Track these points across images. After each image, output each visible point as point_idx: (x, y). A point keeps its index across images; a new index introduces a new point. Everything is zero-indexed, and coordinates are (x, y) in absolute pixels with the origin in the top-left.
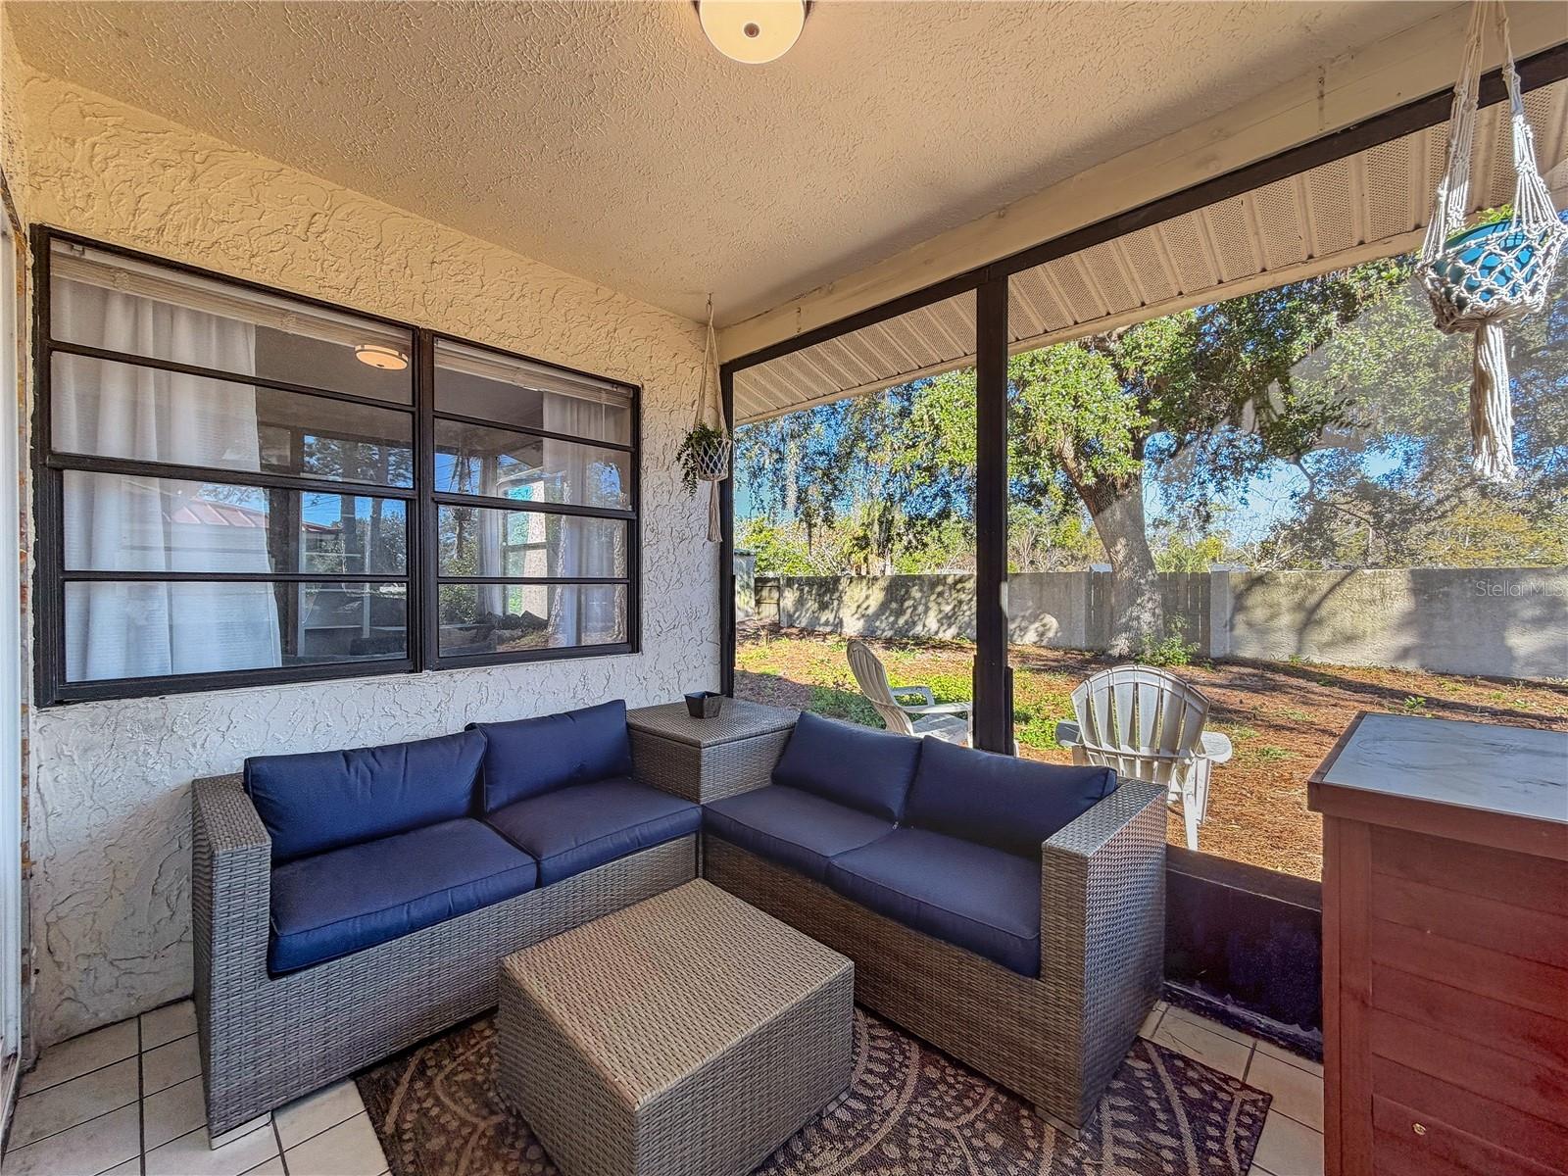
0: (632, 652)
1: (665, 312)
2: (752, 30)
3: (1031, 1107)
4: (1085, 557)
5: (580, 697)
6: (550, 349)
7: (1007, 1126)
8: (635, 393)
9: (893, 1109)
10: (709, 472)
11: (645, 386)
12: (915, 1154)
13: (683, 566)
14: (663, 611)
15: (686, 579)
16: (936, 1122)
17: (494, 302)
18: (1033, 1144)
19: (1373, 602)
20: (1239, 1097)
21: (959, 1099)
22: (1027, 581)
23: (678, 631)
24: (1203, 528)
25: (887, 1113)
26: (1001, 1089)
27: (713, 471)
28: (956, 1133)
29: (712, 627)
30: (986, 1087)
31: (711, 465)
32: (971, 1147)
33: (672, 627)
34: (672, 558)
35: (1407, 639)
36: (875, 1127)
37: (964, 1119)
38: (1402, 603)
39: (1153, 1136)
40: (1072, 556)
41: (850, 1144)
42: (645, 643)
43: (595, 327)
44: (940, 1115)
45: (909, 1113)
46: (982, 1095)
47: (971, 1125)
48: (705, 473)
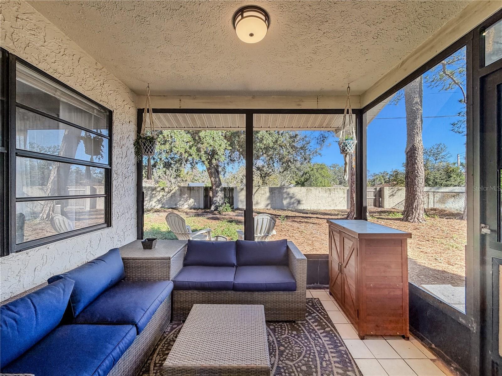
0: (108, 226)
1: (120, 82)
2: (251, 35)
3: (294, 322)
4: (186, 180)
5: (89, 251)
6: (78, 85)
7: (293, 329)
8: (111, 113)
9: (273, 340)
10: (149, 152)
11: (114, 112)
12: (286, 346)
13: (126, 188)
14: (119, 208)
15: (126, 194)
16: (283, 336)
17: (51, 52)
18: (300, 329)
19: (263, 194)
20: (315, 301)
21: (281, 328)
22: (186, 189)
23: (124, 215)
24: (224, 175)
25: (273, 341)
26: (286, 322)
27: (151, 153)
28: (288, 336)
29: (135, 212)
30: (283, 323)
31: (150, 150)
32: (293, 337)
33: (122, 214)
34: (122, 185)
35: (268, 202)
36: (274, 346)
37: (286, 332)
38: (268, 194)
39: (313, 315)
40: (182, 180)
41: (274, 353)
42: (114, 222)
43: (96, 80)
44: (282, 335)
45: (277, 338)
46: (284, 325)
47: (288, 332)
48: (147, 153)
